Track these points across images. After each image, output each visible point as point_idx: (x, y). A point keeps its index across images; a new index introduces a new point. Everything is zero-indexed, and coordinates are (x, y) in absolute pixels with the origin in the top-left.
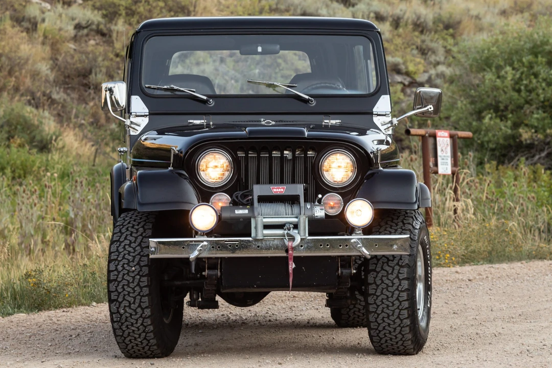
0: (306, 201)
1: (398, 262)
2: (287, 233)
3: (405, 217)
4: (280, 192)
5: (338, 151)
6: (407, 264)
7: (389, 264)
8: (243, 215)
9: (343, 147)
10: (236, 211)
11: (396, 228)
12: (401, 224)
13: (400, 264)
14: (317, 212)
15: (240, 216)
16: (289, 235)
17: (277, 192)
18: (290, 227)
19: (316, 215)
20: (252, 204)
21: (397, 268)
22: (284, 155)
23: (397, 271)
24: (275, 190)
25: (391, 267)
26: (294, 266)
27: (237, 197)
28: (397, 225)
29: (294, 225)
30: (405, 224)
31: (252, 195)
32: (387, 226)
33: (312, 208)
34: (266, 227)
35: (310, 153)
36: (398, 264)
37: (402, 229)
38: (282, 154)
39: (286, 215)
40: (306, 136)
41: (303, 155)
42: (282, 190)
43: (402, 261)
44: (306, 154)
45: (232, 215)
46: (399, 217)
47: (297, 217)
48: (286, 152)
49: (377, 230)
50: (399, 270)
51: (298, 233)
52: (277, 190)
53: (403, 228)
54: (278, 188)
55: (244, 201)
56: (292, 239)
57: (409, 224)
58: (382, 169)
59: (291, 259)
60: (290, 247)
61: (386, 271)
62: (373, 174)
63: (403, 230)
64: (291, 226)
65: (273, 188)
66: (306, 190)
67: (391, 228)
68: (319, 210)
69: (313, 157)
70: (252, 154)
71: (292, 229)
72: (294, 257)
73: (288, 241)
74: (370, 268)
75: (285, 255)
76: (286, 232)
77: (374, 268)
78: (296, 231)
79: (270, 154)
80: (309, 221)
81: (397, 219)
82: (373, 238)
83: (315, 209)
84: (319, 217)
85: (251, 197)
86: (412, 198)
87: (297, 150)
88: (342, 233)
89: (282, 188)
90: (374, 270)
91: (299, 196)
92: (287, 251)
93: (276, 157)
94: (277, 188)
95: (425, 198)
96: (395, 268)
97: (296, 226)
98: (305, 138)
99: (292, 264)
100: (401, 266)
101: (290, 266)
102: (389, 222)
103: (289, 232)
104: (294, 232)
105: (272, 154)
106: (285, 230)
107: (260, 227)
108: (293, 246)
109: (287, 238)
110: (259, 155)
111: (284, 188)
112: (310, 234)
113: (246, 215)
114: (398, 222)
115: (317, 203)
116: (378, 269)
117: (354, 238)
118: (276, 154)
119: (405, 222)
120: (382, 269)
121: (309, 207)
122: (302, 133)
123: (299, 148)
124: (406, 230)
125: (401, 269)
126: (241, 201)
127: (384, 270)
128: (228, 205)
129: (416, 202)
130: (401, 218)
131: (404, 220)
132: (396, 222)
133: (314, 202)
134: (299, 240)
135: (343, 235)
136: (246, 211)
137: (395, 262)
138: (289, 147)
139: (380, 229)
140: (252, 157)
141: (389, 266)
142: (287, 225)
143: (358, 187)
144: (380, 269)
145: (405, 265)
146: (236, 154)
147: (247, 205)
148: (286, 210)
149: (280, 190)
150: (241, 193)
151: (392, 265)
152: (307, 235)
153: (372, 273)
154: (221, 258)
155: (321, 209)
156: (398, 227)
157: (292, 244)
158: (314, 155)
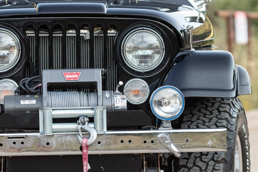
0: (104, 88)
1: (213, 157)
2: (82, 128)
3: (221, 103)
4: (73, 78)
5: (143, 29)
6: (224, 159)
7: (203, 159)
8: (30, 107)
9: (149, 24)
10: (21, 101)
11: (210, 117)
12: (216, 112)
13: (215, 159)
14: (118, 102)
15: (27, 107)
16: (83, 130)
17: (71, 78)
18: (84, 121)
19: (116, 105)
20: (41, 93)
21: (212, 163)
22: (81, 35)
23: (212, 167)
24: (68, 76)
25: (205, 162)
26: (89, 167)
27: (24, 85)
28: (212, 113)
29: (89, 118)
30: (221, 112)
31: (41, 82)
32: (201, 114)
33: (111, 97)
34: (56, 120)
35: (112, 32)
36: (212, 159)
37: (217, 117)
38: (78, 33)
39: (81, 106)
40: (105, 12)
41: (103, 35)
42: (76, 76)
43: (218, 156)
44: (105, 33)
45: (17, 106)
46: (213, 104)
47: (93, 109)
48: (82, 31)
49: (189, 119)
50: (214, 166)
51: (94, 128)
52: (71, 76)
53: (219, 117)
54: (72, 74)
55: (32, 89)
56: (87, 134)
57: (226, 111)
58: (194, 50)
59: (85, 159)
60: (84, 145)
61: (199, 167)
62: (183, 56)
63: (219, 119)
64: (86, 120)
65: (66, 74)
66: (104, 76)
67: (205, 117)
68: (120, 99)
69: (115, 36)
70: (43, 34)
71: (87, 123)
72: (90, 156)
73: (83, 138)
74: (180, 164)
75: (79, 153)
76: (80, 126)
77: (185, 164)
78: (92, 125)
79: (64, 33)
80: (108, 113)
81: (212, 107)
82: (183, 132)
83: (115, 98)
84: (119, 108)
85: (40, 85)
86: (228, 85)
87: (96, 29)
88: (147, 127)
89: (76, 74)
90: (185, 166)
91: (96, 82)
92: (81, 149)
93: (72, 36)
94: (70, 74)
95: (244, 83)
96: (210, 163)
97: (91, 120)
98: (104, 15)
99: (87, 165)
100: (217, 162)
101: (85, 168)
102: (202, 110)
103: (83, 126)
104: (89, 127)
105: (66, 33)
106: (79, 124)
107: (49, 120)
108: (88, 144)
109: (81, 133)
110: (51, 34)
111: (78, 74)
112: (109, 129)
113: (33, 106)
114: (213, 110)
115: (117, 91)
116: (190, 165)
117: (161, 133)
118: (71, 33)
119: (221, 109)
120: (195, 165)
121: (108, 96)
122: (102, 9)
123: (98, 26)
124: (222, 119)
125: (217, 165)
126: (29, 88)
127: (197, 166)
128: (13, 94)
129: (233, 89)
130: (216, 105)
131: (220, 108)
132: (211, 110)
133: (114, 90)
134: (96, 136)
135: (149, 129)
136: (34, 102)
137: (210, 157)
138: (86, 25)
139: (192, 118)
140: (44, 37)
141: (202, 161)
142: (81, 118)
143: (166, 71)
144: (192, 165)
145: (221, 160)
146: (25, 34)
147: (35, 94)
148: (80, 100)
149: (73, 76)
150: (30, 79)
151: (206, 160)
152: (105, 129)
153: (182, 169)
154: (5, 157)
155: (122, 99)
156: (213, 115)
157: (86, 142)
158: (115, 35)
